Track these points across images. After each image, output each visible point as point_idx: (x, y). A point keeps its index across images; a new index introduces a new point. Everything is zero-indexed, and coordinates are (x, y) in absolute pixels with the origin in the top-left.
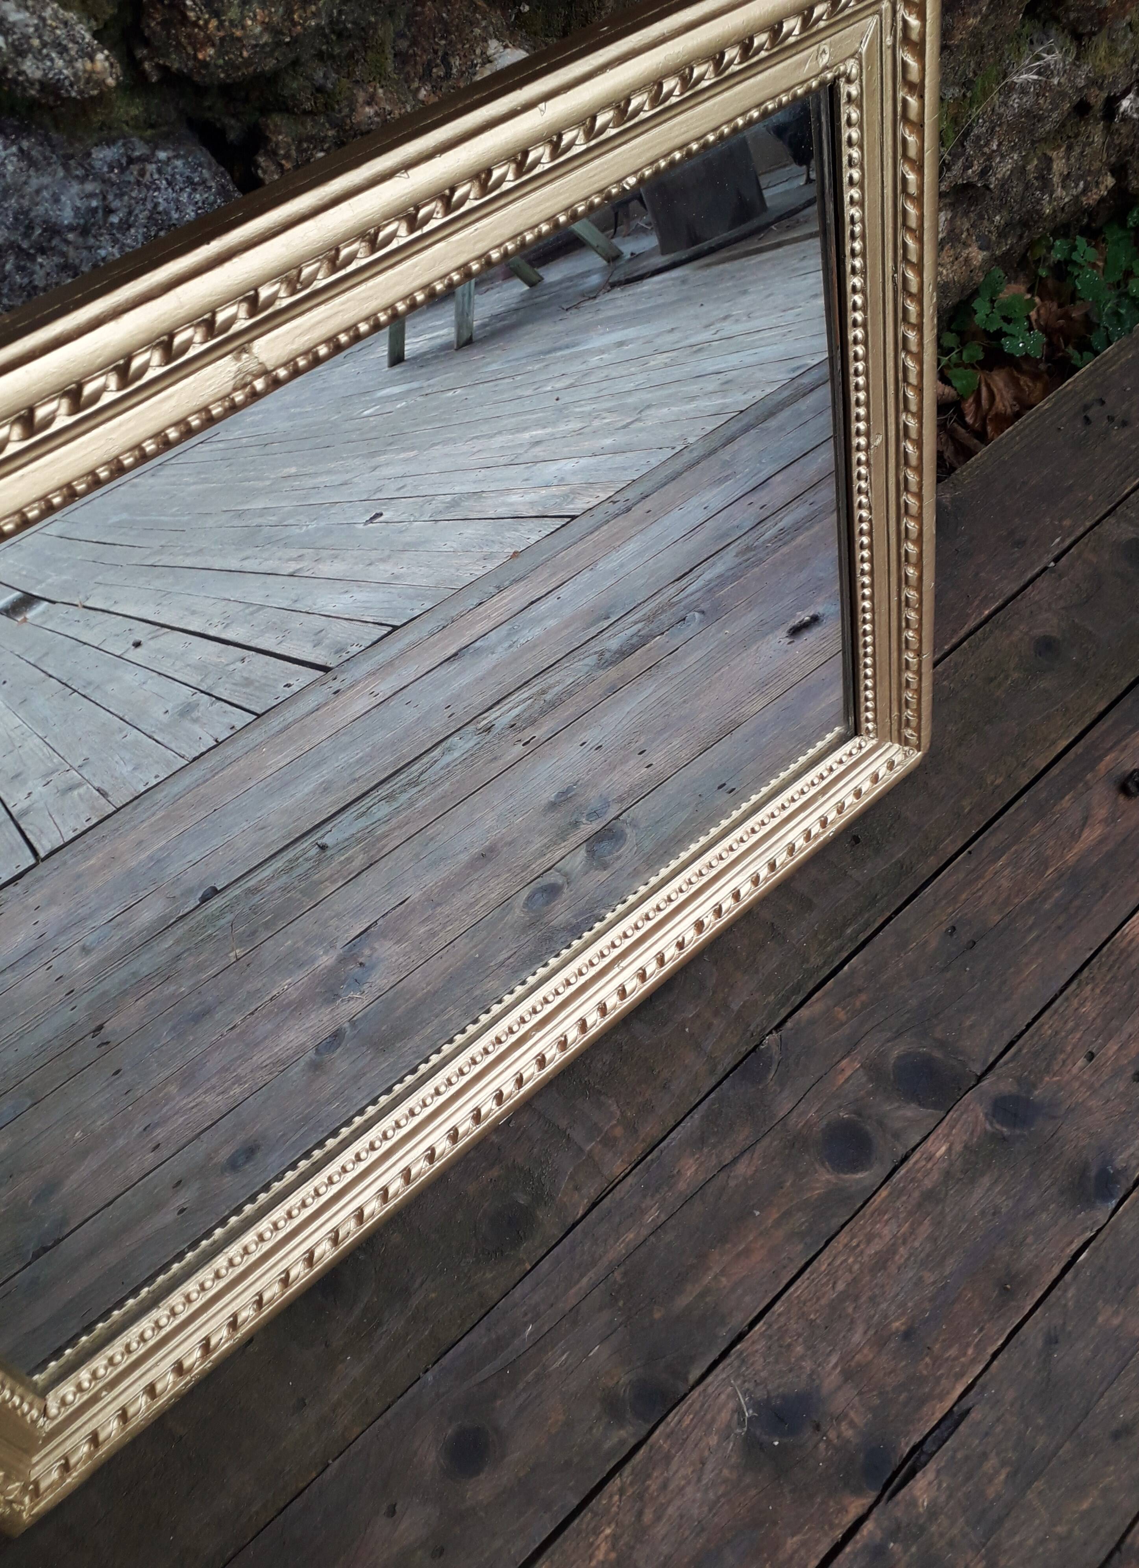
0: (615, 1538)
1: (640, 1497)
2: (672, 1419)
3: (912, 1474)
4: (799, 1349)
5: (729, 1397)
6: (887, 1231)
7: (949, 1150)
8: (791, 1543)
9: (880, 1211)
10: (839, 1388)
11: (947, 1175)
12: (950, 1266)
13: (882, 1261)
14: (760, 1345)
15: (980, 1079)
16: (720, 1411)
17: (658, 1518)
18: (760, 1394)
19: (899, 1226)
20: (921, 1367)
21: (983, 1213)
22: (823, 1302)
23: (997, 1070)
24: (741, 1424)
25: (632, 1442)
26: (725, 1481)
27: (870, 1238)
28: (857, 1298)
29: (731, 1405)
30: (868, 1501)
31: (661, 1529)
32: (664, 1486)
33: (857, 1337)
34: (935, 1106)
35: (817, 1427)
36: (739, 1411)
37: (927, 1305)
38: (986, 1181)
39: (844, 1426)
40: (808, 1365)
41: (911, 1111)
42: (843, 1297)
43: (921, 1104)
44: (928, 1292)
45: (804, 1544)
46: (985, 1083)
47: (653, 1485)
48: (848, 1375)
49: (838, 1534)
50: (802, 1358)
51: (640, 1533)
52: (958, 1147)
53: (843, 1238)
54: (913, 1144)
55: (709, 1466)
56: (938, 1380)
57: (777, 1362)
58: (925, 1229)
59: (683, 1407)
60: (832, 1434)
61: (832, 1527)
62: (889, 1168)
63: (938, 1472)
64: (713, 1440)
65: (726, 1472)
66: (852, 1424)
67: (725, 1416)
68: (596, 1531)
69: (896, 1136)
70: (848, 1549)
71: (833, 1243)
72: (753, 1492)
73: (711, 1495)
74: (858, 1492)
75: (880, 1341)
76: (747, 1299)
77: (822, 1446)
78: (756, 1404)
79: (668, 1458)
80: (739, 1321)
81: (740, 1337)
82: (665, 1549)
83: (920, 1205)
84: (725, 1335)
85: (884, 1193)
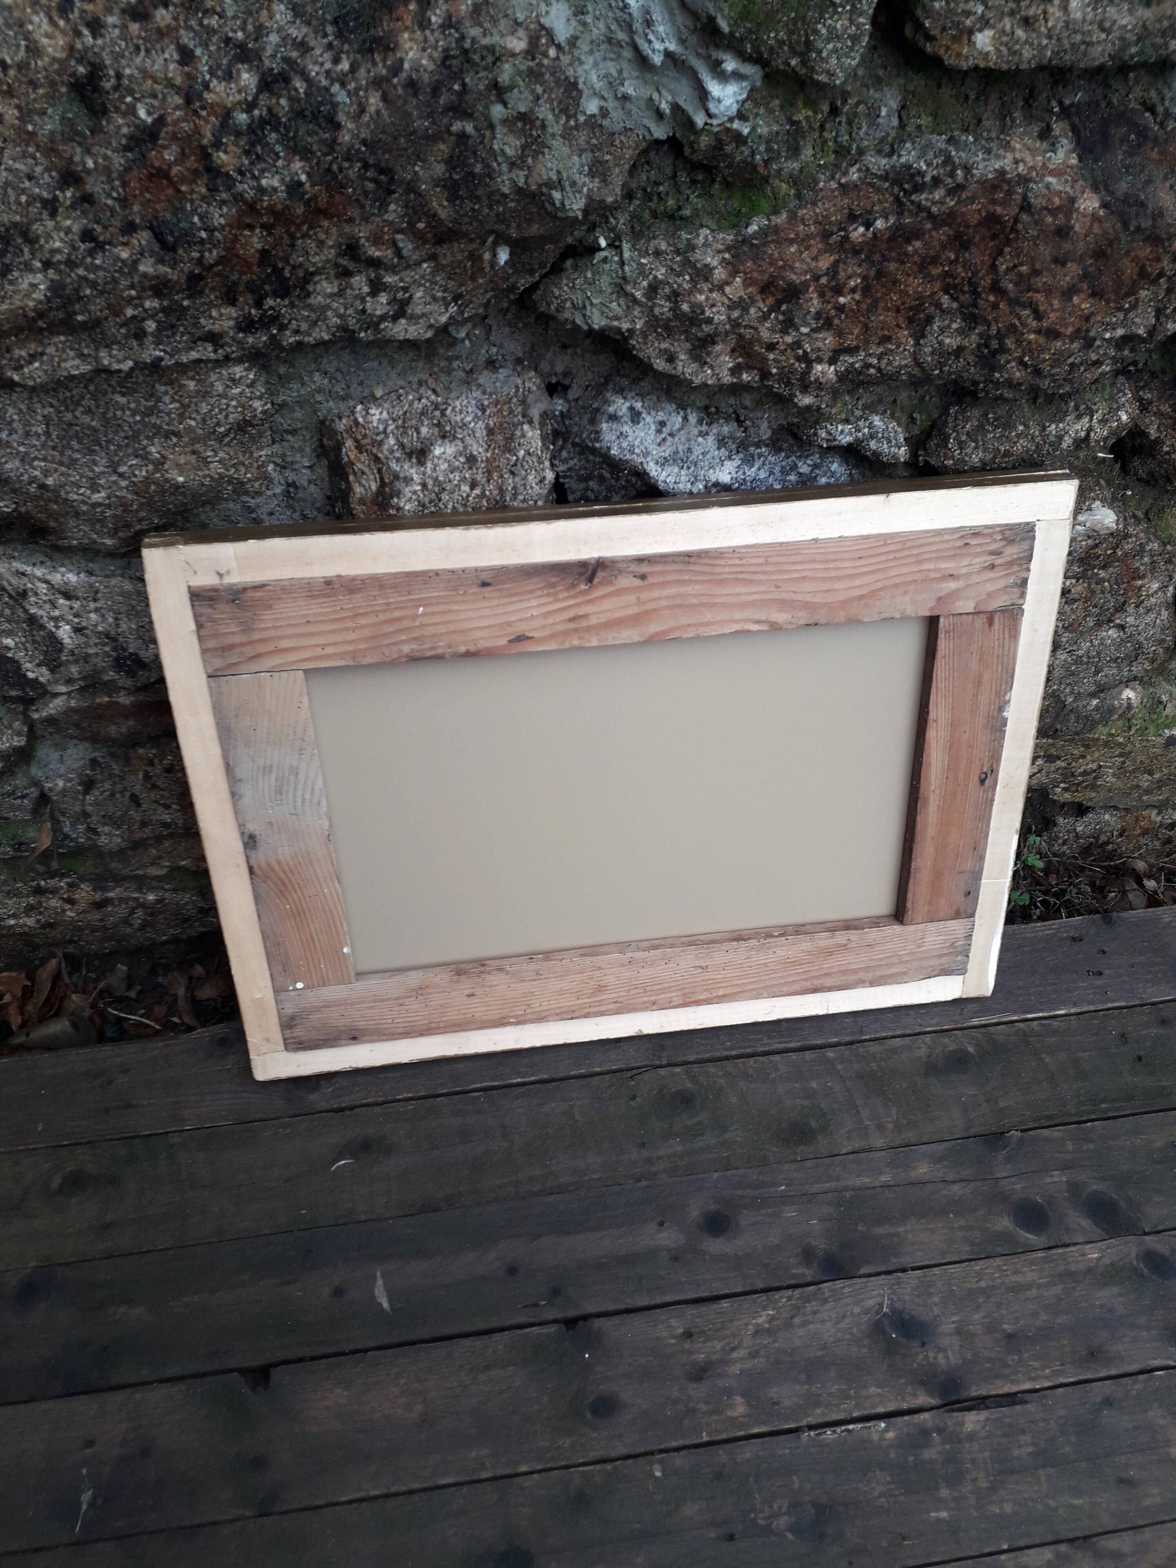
0: (772, 1319)
1: (799, 1308)
2: (839, 1284)
3: (970, 1409)
4: (936, 1299)
5: (879, 1295)
6: (1030, 1276)
7: (1099, 1259)
8: (873, 1390)
9: (1032, 1263)
10: (950, 1335)
11: (1090, 1271)
12: (1062, 1319)
13: (1017, 1289)
14: (914, 1282)
15: (1146, 1234)
16: (870, 1298)
17: (804, 1324)
18: (899, 1306)
19: (1040, 1278)
20: (1009, 1358)
21: (1101, 1306)
22: (967, 1285)
23: (1160, 1236)
24: (877, 1313)
25: (809, 1279)
26: (853, 1334)
27: (1016, 1272)
28: (988, 1297)
29: (878, 1300)
30: (933, 1402)
31: (801, 1332)
32: (815, 1313)
33: (977, 1317)
34: (1104, 1230)
35: (923, 1344)
36: (881, 1305)
37: (1034, 1330)
38: (1115, 1290)
39: (941, 1355)
40: (936, 1311)
41: (1085, 1223)
42: (982, 1291)
43: (1095, 1223)
44: (1038, 1323)
45: (879, 1395)
46: (1147, 1238)
47: (809, 1308)
48: (959, 1332)
49: (905, 1406)
50: (936, 1305)
51: (788, 1325)
52: (1107, 1261)
53: (999, 1261)
54: (1076, 1241)
55: (848, 1320)
56: (1016, 1372)
57: (918, 1296)
58: (1058, 1289)
59: (849, 1282)
60: (931, 1355)
61: (903, 1399)
62: (1052, 1244)
63: (987, 1420)
64: (857, 1310)
65: (855, 1330)
66: (947, 1358)
67: (871, 1303)
68: (764, 1308)
69: (1067, 1230)
70: (906, 1418)
71: (992, 1260)
72: (865, 1350)
73: (840, 1335)
74: (930, 1393)
75: (990, 1329)
76: (920, 1254)
77: (921, 1356)
78: (893, 1310)
79: (825, 1301)
80: (907, 1260)
81: (904, 1270)
82: (798, 1342)
83: (1060, 1276)
84: (894, 1262)
85: (1040, 1254)
